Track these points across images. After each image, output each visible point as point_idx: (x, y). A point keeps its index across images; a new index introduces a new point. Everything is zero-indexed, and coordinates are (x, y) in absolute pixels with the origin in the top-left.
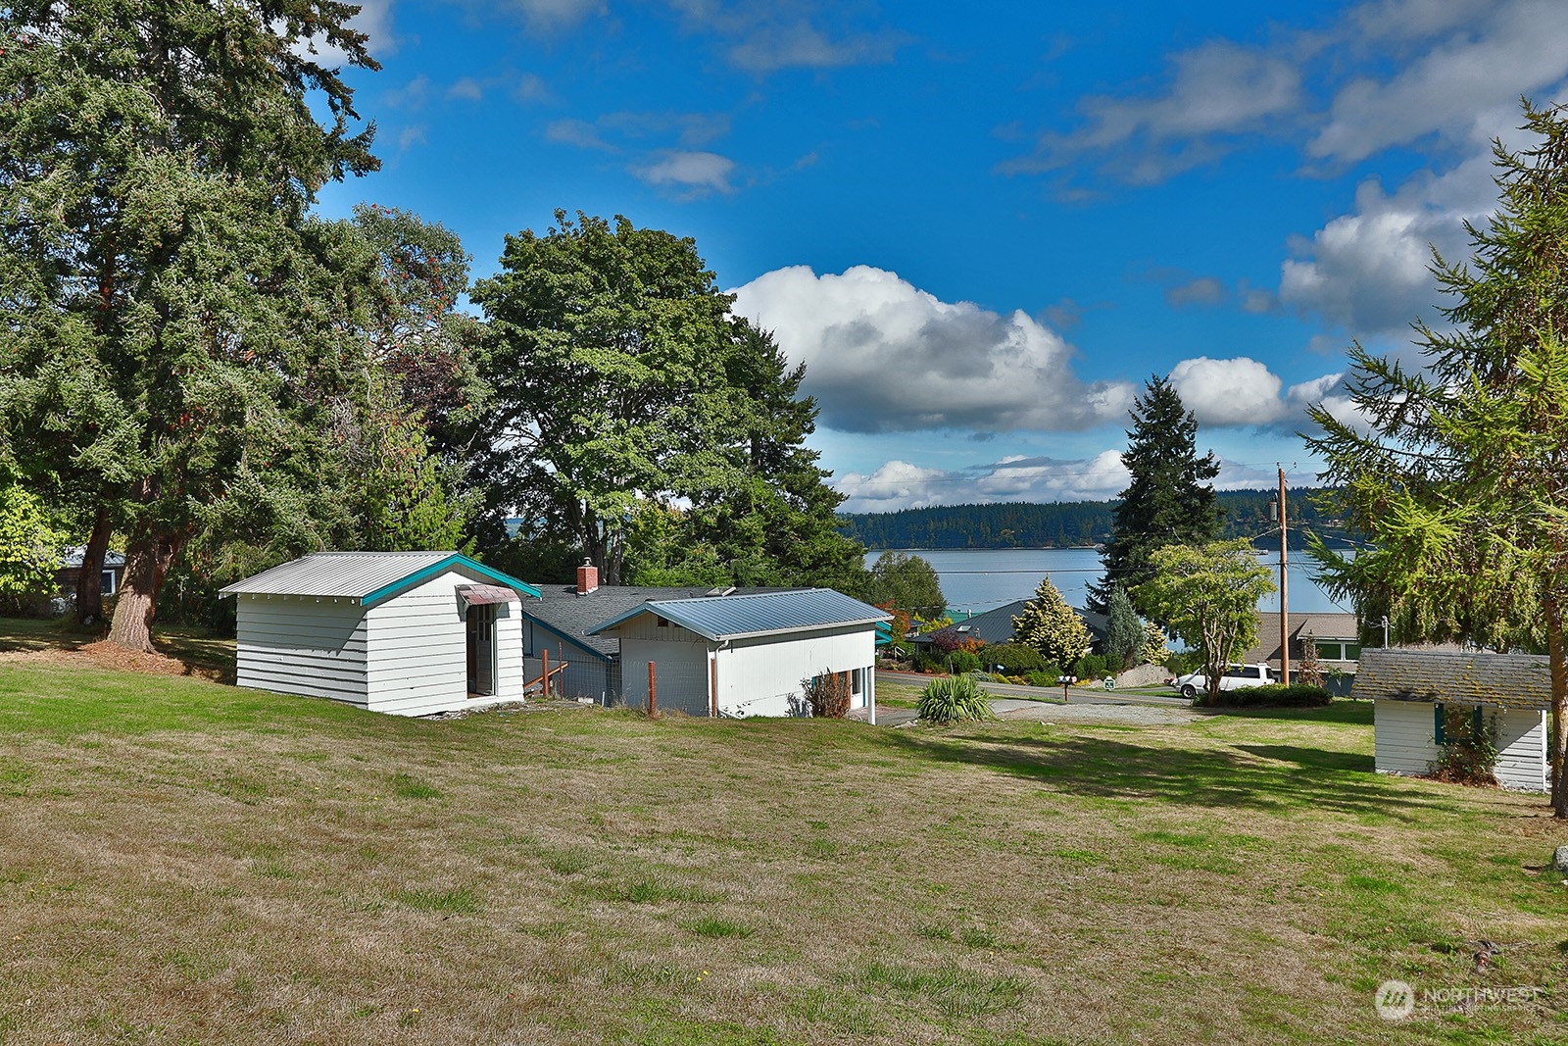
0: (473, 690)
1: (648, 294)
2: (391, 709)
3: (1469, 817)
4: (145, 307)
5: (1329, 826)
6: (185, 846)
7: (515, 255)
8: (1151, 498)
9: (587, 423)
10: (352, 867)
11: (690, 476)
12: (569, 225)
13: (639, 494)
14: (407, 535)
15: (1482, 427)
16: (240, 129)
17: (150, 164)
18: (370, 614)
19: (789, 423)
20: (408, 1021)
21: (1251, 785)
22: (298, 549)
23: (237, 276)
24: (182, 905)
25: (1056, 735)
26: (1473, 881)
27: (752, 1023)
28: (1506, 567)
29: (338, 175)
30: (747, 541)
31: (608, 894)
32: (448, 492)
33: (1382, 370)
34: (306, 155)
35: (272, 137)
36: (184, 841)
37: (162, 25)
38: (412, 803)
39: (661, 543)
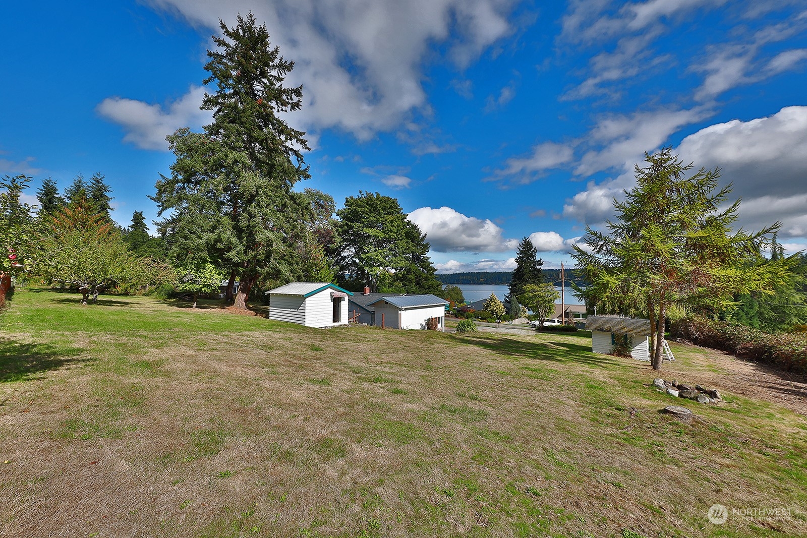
0: (334, 321)
1: (384, 214)
2: (312, 326)
3: (624, 367)
4: (245, 214)
5: (579, 368)
6: (248, 365)
7: (348, 203)
8: (523, 271)
9: (367, 249)
10: (296, 371)
11: (395, 263)
12: (363, 195)
13: (381, 268)
14: (318, 278)
15: (628, 251)
16: (272, 166)
17: (247, 175)
18: (306, 300)
19: (422, 249)
20: (306, 419)
21: (554, 354)
22: (287, 282)
23: (271, 207)
24: (244, 383)
25: (495, 337)
26: (627, 388)
27: (406, 422)
28: (636, 293)
29: (299, 179)
30: (410, 281)
31: (369, 380)
32: (330, 267)
33: (596, 234)
34: (290, 174)
35: (281, 168)
36: (248, 364)
37: (250, 136)
38: (315, 352)
39: (387, 281)
